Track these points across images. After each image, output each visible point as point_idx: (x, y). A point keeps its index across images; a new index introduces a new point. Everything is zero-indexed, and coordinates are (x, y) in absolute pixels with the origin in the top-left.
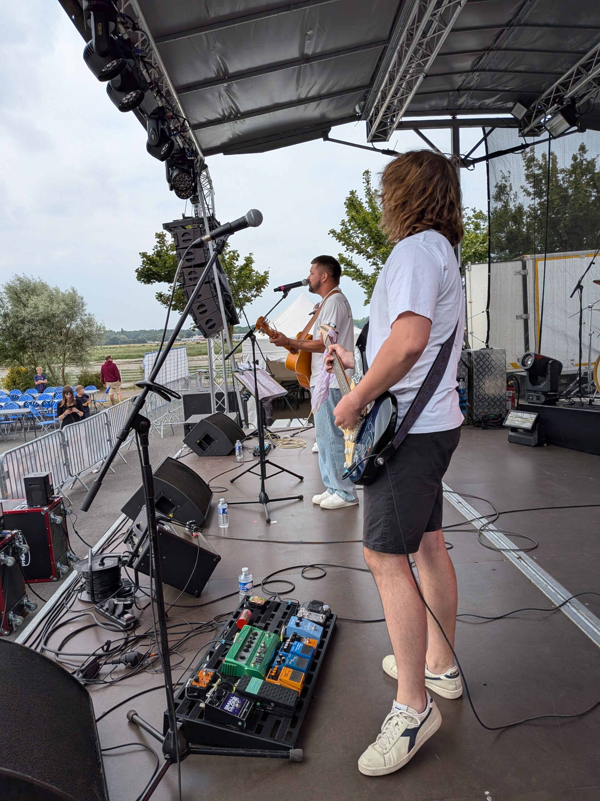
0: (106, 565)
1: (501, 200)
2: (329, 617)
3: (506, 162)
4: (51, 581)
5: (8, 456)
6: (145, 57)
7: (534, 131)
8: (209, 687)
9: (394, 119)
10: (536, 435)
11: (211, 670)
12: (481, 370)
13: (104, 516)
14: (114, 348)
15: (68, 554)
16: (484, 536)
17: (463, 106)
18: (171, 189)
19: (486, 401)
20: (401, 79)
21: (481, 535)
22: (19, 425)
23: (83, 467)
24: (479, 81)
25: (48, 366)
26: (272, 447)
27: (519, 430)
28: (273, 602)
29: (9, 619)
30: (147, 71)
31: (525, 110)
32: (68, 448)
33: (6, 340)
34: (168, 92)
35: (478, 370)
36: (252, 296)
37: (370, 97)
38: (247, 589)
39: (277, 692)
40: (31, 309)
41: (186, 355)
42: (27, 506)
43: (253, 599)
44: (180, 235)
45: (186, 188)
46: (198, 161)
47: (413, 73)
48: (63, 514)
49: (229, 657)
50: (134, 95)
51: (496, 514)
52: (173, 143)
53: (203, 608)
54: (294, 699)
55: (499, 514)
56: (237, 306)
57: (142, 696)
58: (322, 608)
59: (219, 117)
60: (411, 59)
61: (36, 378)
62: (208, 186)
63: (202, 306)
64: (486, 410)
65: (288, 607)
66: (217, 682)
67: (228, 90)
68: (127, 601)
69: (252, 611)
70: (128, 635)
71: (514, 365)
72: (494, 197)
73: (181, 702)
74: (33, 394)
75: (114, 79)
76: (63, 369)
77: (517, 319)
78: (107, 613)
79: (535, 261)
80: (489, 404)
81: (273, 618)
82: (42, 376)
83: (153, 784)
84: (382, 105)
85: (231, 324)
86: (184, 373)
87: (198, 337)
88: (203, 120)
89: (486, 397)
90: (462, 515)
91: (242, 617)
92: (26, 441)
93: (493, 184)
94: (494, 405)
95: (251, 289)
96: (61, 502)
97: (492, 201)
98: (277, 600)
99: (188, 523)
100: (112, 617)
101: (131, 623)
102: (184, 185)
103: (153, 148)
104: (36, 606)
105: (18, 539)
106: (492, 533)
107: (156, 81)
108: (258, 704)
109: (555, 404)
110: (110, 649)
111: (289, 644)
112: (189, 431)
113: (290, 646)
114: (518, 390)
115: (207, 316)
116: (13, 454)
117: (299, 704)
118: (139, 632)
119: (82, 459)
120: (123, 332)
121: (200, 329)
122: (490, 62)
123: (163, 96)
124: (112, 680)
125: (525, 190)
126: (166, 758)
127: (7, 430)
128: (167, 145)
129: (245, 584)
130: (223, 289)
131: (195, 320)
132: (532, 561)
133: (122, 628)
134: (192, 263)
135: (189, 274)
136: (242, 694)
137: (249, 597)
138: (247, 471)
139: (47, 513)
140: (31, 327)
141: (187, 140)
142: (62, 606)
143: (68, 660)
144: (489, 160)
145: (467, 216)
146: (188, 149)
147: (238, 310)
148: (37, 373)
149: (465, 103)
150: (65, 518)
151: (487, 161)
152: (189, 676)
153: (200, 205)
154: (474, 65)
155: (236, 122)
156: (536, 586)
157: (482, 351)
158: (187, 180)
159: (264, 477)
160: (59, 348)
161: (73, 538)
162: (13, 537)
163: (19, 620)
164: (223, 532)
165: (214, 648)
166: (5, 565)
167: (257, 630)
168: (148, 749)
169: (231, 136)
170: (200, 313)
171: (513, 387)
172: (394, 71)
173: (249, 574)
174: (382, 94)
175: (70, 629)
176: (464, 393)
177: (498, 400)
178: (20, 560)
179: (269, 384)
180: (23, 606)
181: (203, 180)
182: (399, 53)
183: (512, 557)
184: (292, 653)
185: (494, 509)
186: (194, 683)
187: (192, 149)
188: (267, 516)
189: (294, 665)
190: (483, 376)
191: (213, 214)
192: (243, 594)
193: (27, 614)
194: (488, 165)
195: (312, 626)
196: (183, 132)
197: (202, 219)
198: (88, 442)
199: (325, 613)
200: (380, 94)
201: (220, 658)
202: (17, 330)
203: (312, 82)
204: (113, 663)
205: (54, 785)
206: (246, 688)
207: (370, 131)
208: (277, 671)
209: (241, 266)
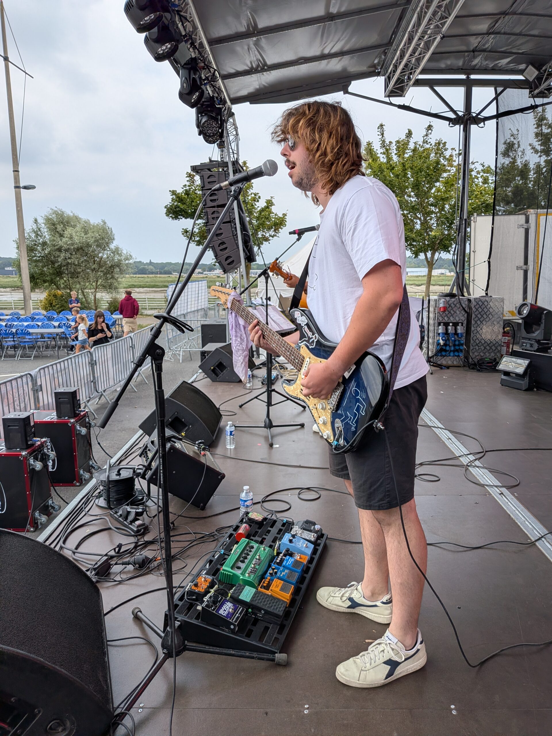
0: (122, 476)
1: (509, 156)
2: (320, 536)
3: (515, 121)
4: (75, 486)
5: (42, 371)
6: (181, 11)
7: (544, 93)
8: (207, 592)
9: (411, 76)
10: (527, 380)
11: (209, 577)
12: (479, 316)
13: (124, 430)
14: (142, 278)
15: (91, 463)
16: (470, 471)
17: (477, 67)
18: (200, 134)
19: (482, 345)
20: (420, 39)
21: (468, 471)
22: (53, 343)
23: (108, 385)
24: (494, 43)
25: (82, 291)
26: (279, 377)
27: (511, 374)
28: (270, 519)
29: (35, 517)
30: (183, 24)
31: (537, 73)
32: (95, 367)
33: (45, 266)
34: (201, 44)
35: (476, 316)
36: (270, 236)
37: (389, 55)
38: (247, 506)
39: (268, 601)
40: (67, 239)
41: (206, 287)
42: (56, 417)
43: (252, 515)
44: (206, 177)
45: (213, 133)
46: (225, 109)
47: (431, 33)
48: (88, 426)
49: (226, 566)
50: (169, 46)
51: (483, 452)
52: (203, 91)
53: (206, 520)
54: (282, 609)
55: (486, 452)
56: (255, 244)
57: (147, 595)
58: (314, 528)
59: (247, 68)
60: (430, 20)
61: (71, 301)
62: (234, 133)
63: (223, 243)
64: (482, 354)
65: (284, 525)
66: (214, 588)
67: (256, 44)
68: (138, 509)
69: (250, 526)
70: (138, 540)
71: (512, 313)
72: (502, 153)
73: (180, 603)
74: (67, 316)
75: (151, 31)
76: (95, 295)
77: (517, 269)
78: (120, 519)
79: (537, 215)
80: (485, 348)
81: (269, 533)
82: (76, 300)
83: (151, 674)
84: (400, 63)
85: (248, 262)
86: (204, 304)
87: (218, 271)
88: (232, 71)
89: (483, 342)
90: (451, 451)
91: (241, 531)
92: (59, 359)
93: (501, 141)
94: (490, 350)
95: (269, 229)
96: (86, 415)
97: (500, 156)
98: (274, 517)
99: (197, 442)
100: (125, 522)
101: (141, 529)
102: (212, 130)
103: (184, 96)
104: (60, 508)
105: (47, 447)
106: (477, 469)
107: (190, 34)
108: (250, 610)
109: (547, 352)
110: (121, 551)
111: (281, 559)
112: (205, 357)
113: (282, 560)
114: (514, 337)
115: (226, 253)
116: (46, 369)
117: (287, 614)
118: (148, 538)
119: (107, 378)
120: (151, 263)
121: (220, 264)
122: (505, 26)
123: (196, 48)
124: (121, 579)
125: (533, 148)
126: (164, 653)
127: (43, 347)
128: (197, 94)
129: (245, 501)
130: (244, 228)
131: (216, 256)
132: (513, 497)
133: (133, 533)
134: (215, 204)
135: (212, 214)
136: (236, 601)
137: (248, 513)
138: (254, 398)
139: (73, 425)
140: (68, 255)
141: (217, 89)
142: (81, 510)
143: (84, 559)
144: (499, 119)
145: (477, 170)
146: (217, 98)
147: (256, 249)
148: (71, 297)
149: (480, 64)
150: (90, 429)
151: (497, 119)
152: (190, 580)
153: (225, 150)
154: (490, 28)
155: (263, 74)
156: (514, 521)
157: (482, 298)
158: (214, 127)
159: (269, 404)
160: (92, 275)
161: (95, 449)
162: (42, 445)
163: (44, 519)
164: (229, 452)
165: (214, 556)
166: (33, 469)
167: (253, 544)
168: (149, 643)
169: (258, 87)
170: (221, 250)
171: (509, 333)
172: (413, 32)
173: (250, 492)
174: (400, 53)
175: (87, 530)
176: (462, 337)
177: (494, 345)
178: (48, 466)
179: (279, 319)
180: (48, 506)
181: (229, 126)
182: (418, 14)
183: (494, 492)
184: (284, 567)
185: (482, 447)
186: (193, 588)
187: (221, 98)
188: (270, 440)
189: (285, 578)
190: (481, 322)
191: (237, 159)
192: (243, 510)
193: (51, 514)
194: (497, 123)
195: (304, 543)
196: (214, 81)
197: (227, 162)
198: (114, 362)
199: (316, 532)
200: (398, 52)
201: (219, 566)
202: (55, 257)
203: (336, 39)
204: (123, 564)
205: (63, 669)
206: (239, 595)
207: (388, 86)
208: (269, 582)
209: (262, 208)
